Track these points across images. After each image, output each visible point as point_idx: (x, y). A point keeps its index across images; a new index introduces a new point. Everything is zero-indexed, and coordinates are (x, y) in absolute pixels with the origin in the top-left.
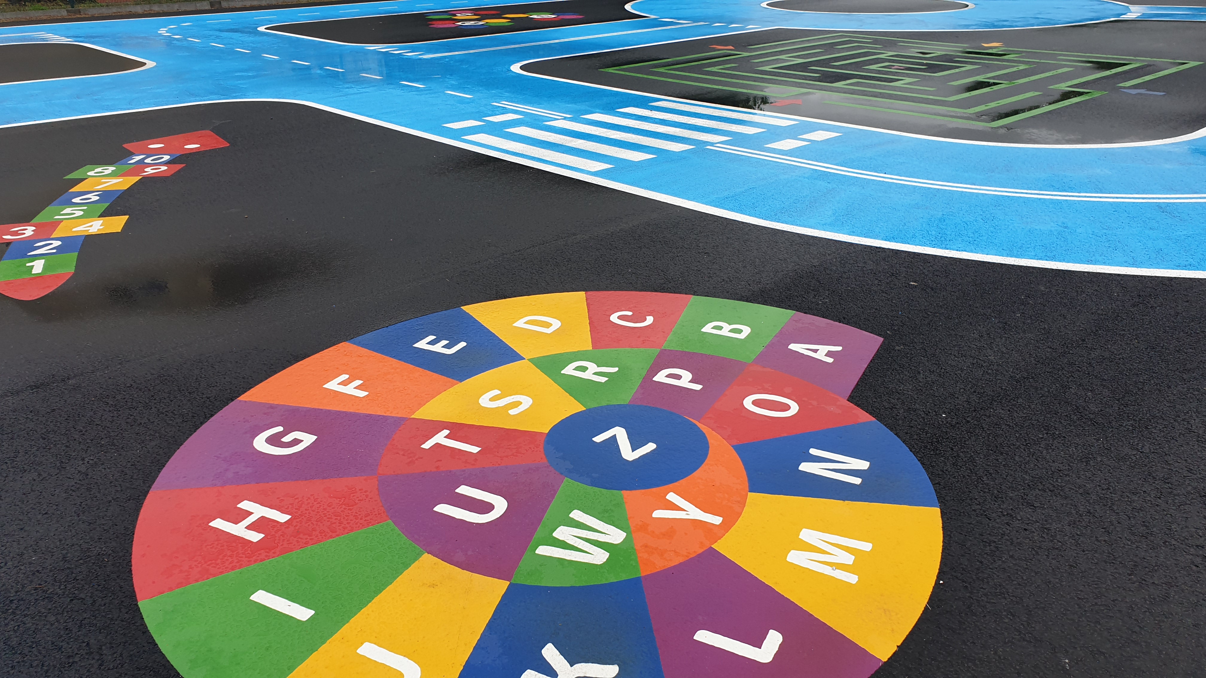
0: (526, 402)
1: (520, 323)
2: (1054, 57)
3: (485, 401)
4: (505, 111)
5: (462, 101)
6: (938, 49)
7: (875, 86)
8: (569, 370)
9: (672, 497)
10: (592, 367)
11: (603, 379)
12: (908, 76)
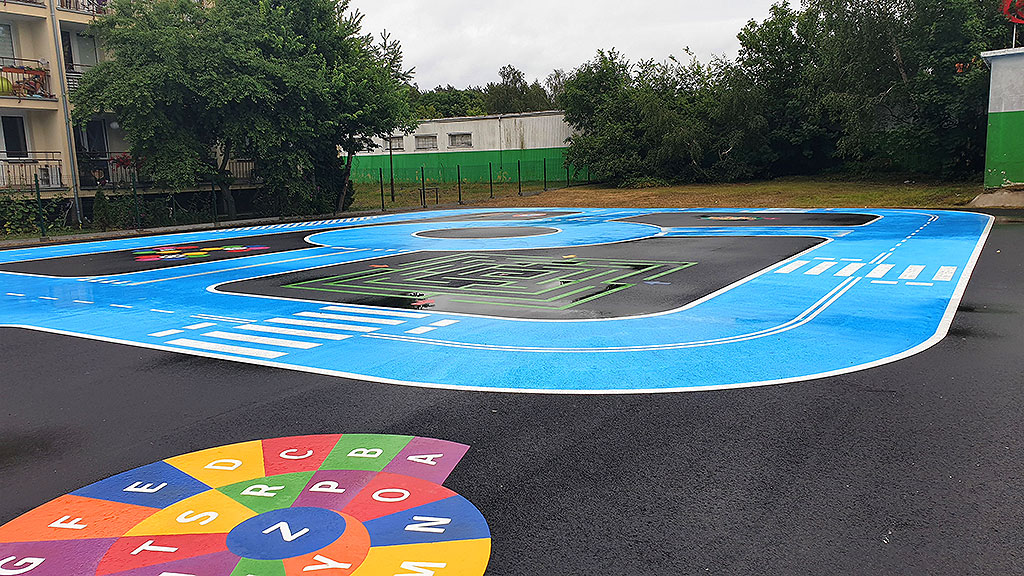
0: (213, 515)
1: (210, 466)
2: (607, 263)
3: (181, 519)
4: (202, 321)
5: (164, 316)
6: (534, 261)
7: (486, 288)
8: (247, 492)
9: (318, 558)
10: (265, 488)
11: (272, 495)
12: (511, 280)
